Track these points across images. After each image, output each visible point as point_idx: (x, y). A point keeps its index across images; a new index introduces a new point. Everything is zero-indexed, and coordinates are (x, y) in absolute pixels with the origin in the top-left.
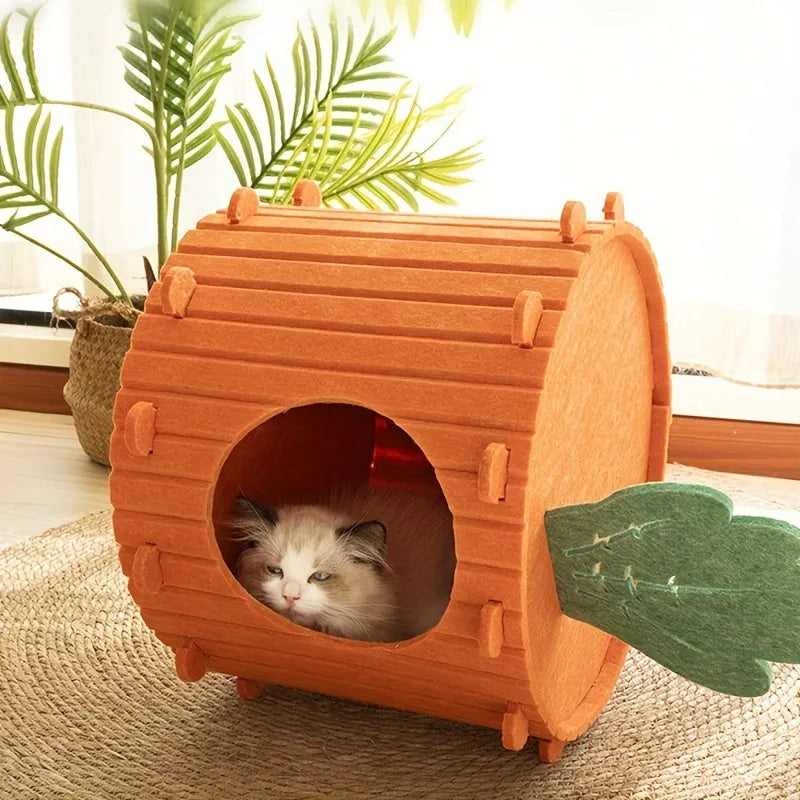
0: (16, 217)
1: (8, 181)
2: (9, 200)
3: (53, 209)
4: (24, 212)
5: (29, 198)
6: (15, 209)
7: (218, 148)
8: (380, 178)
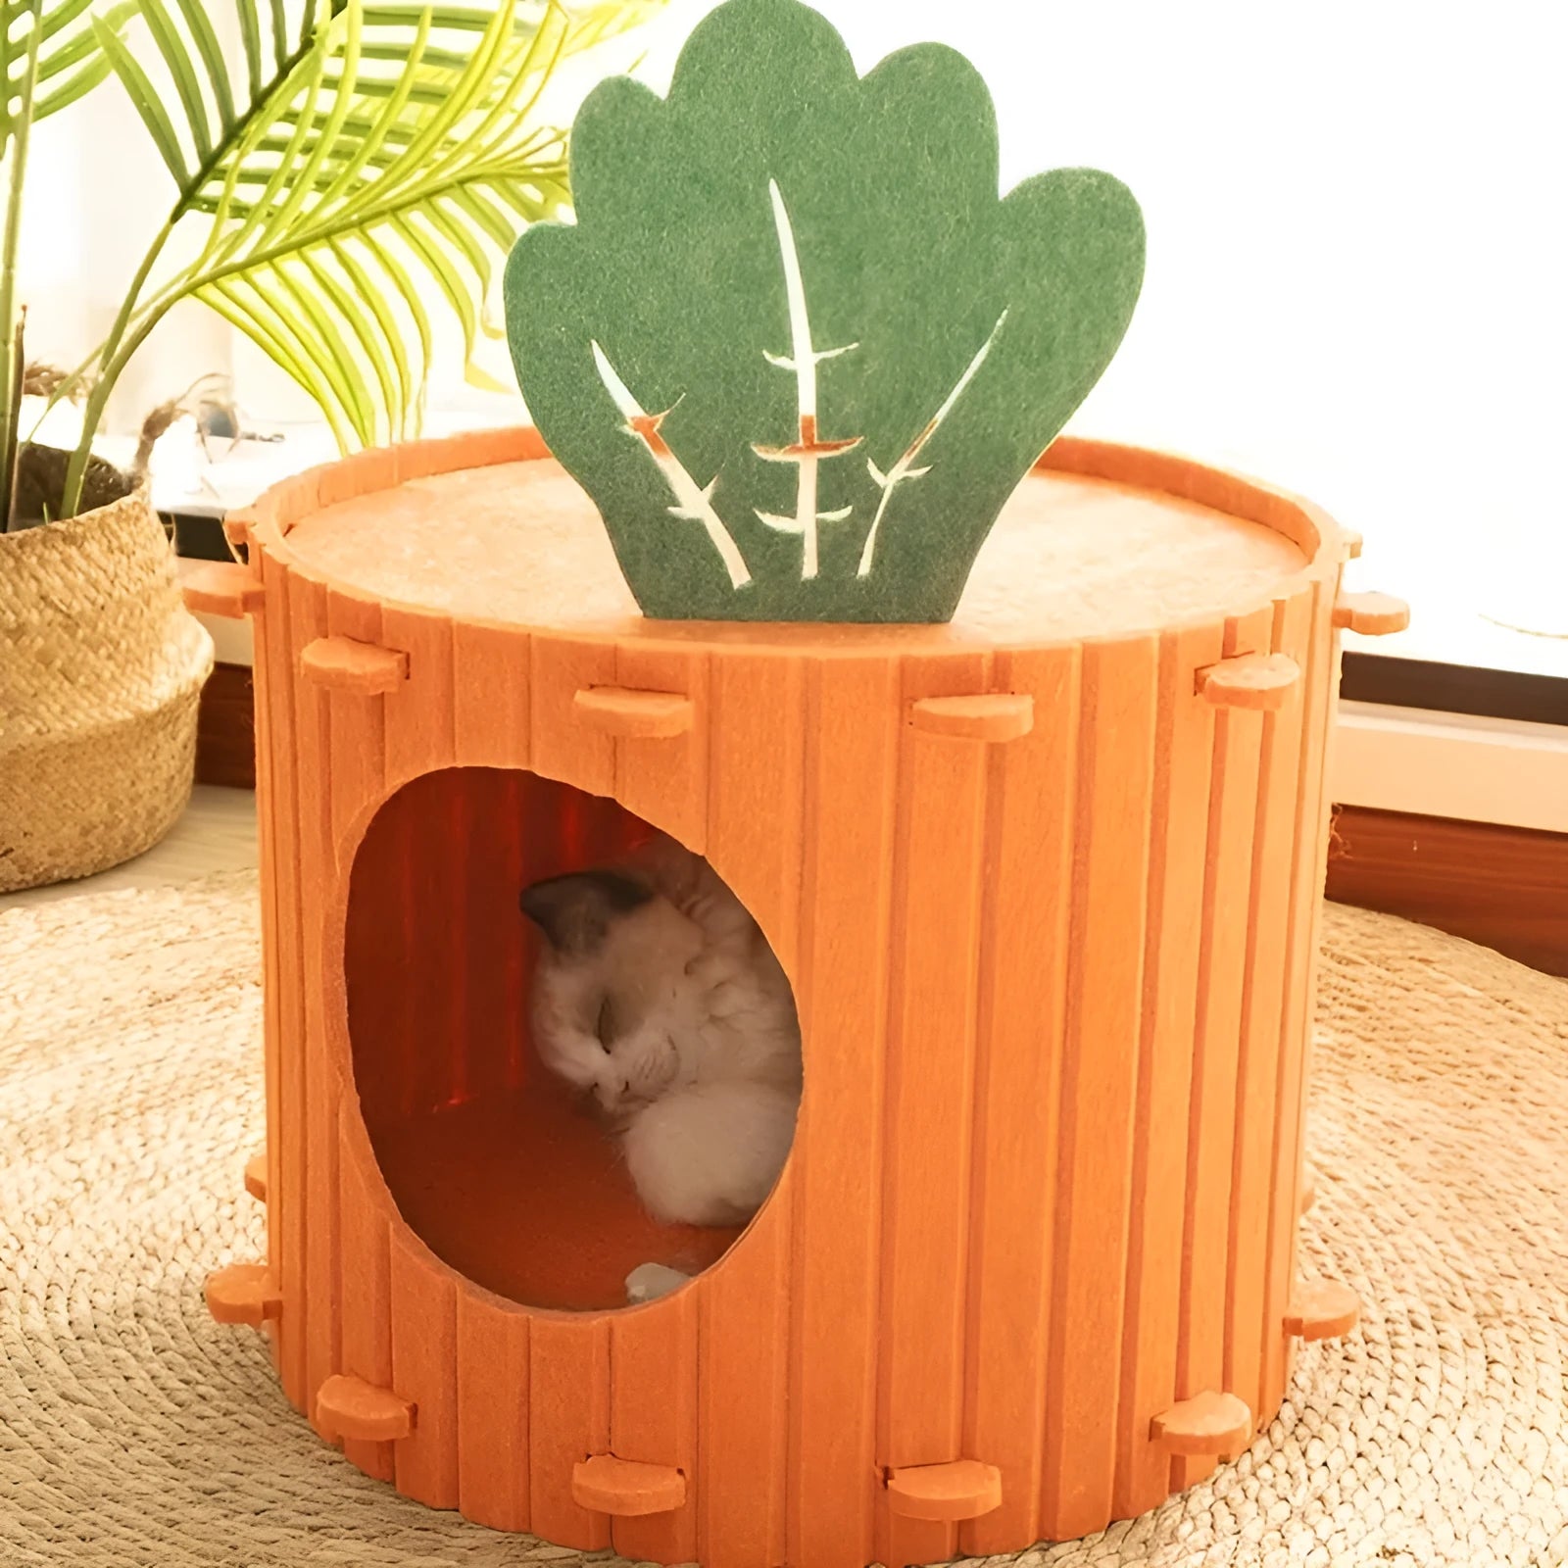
7: (113, 81)
8: (457, 192)
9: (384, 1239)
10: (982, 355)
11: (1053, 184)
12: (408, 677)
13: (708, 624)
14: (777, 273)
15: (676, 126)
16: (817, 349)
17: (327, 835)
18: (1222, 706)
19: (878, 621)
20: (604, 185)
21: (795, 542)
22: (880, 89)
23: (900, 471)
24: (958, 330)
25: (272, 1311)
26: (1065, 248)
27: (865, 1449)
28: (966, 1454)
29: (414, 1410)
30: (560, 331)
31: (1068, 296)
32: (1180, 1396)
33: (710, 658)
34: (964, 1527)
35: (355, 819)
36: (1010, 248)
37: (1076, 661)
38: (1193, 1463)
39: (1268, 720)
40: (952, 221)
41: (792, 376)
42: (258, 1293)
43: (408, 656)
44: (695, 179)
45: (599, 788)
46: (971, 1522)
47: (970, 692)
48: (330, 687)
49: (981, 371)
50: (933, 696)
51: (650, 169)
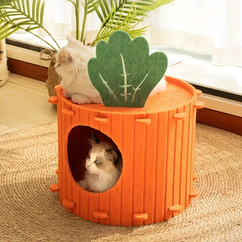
0: (30, 28)
1: (26, 17)
2: (27, 22)
3: (40, 26)
4: (32, 26)
5: (33, 22)
6: (30, 25)
9: (72, 183)
10: (147, 75)
11: (156, 54)
12: (75, 114)
13: (113, 107)
14: (122, 64)
15: (109, 47)
16: (127, 74)
17: (65, 132)
18: (176, 120)
19: (134, 107)
20: (100, 54)
21: (124, 97)
22: (134, 42)
23: (137, 89)
24: (144, 72)
25: (58, 190)
26: (157, 62)
27: (131, 211)
28: (144, 212)
29: (75, 204)
30: (94, 71)
31: (158, 68)
32: (173, 205)
33: (111, 114)
34: (144, 221)
35: (69, 130)
36: (151, 62)
37: (156, 114)
38: (175, 214)
39: (183, 121)
40: (143, 58)
41: (124, 77)
42: (56, 188)
43: (75, 112)
44: (111, 53)
45: (97, 129)
46: (145, 220)
47: (143, 118)
48: (66, 115)
49: (147, 76)
50: (138, 119)
51: (106, 52)
